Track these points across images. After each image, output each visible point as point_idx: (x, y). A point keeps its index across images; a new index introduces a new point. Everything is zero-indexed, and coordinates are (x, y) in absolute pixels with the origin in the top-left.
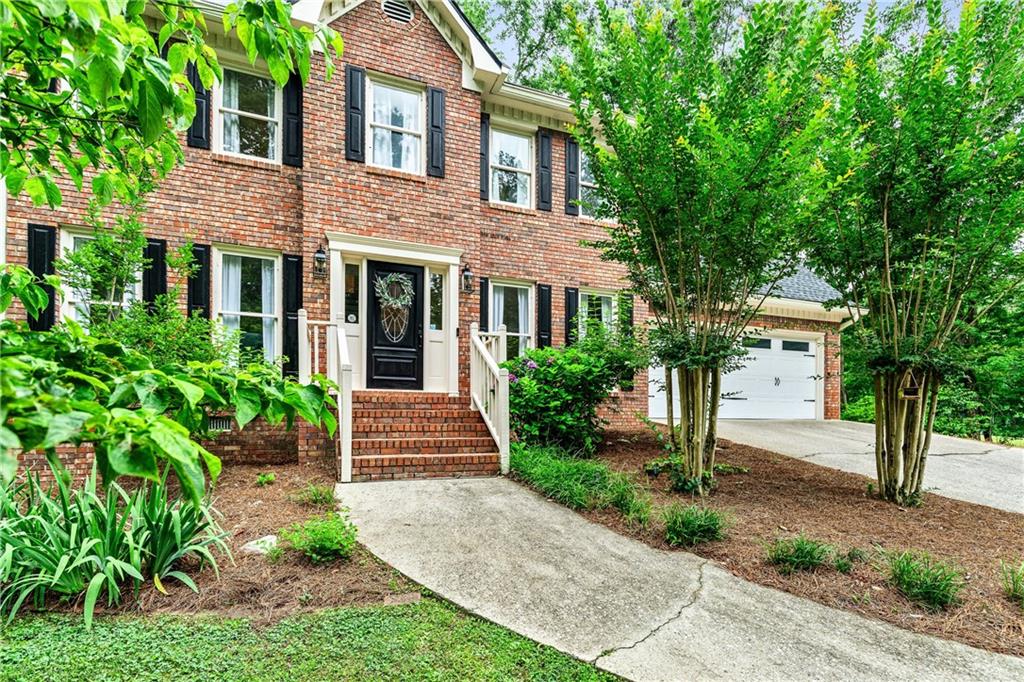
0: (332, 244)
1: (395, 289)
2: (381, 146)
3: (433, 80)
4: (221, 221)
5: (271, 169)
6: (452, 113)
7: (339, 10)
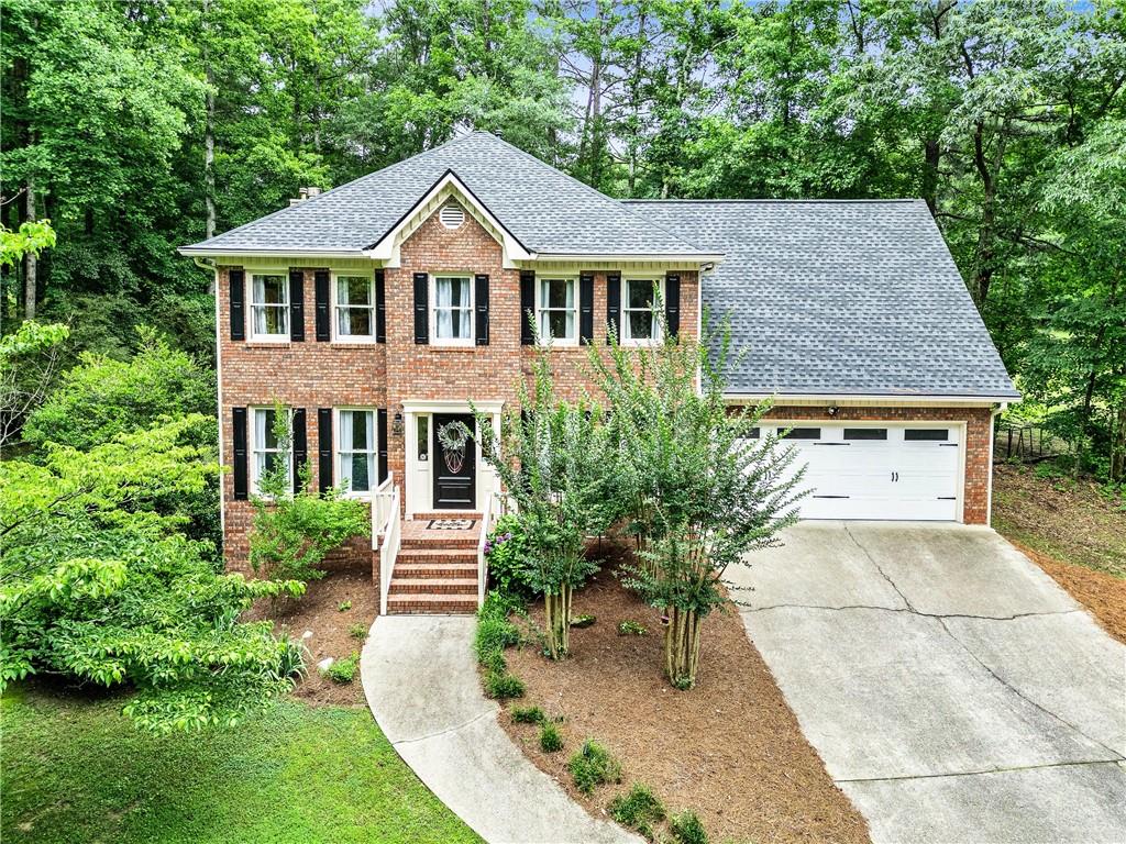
0: (406, 409)
1: (454, 434)
2: (444, 319)
3: (480, 268)
4: (338, 390)
5: (368, 348)
6: (494, 291)
7: (408, 233)
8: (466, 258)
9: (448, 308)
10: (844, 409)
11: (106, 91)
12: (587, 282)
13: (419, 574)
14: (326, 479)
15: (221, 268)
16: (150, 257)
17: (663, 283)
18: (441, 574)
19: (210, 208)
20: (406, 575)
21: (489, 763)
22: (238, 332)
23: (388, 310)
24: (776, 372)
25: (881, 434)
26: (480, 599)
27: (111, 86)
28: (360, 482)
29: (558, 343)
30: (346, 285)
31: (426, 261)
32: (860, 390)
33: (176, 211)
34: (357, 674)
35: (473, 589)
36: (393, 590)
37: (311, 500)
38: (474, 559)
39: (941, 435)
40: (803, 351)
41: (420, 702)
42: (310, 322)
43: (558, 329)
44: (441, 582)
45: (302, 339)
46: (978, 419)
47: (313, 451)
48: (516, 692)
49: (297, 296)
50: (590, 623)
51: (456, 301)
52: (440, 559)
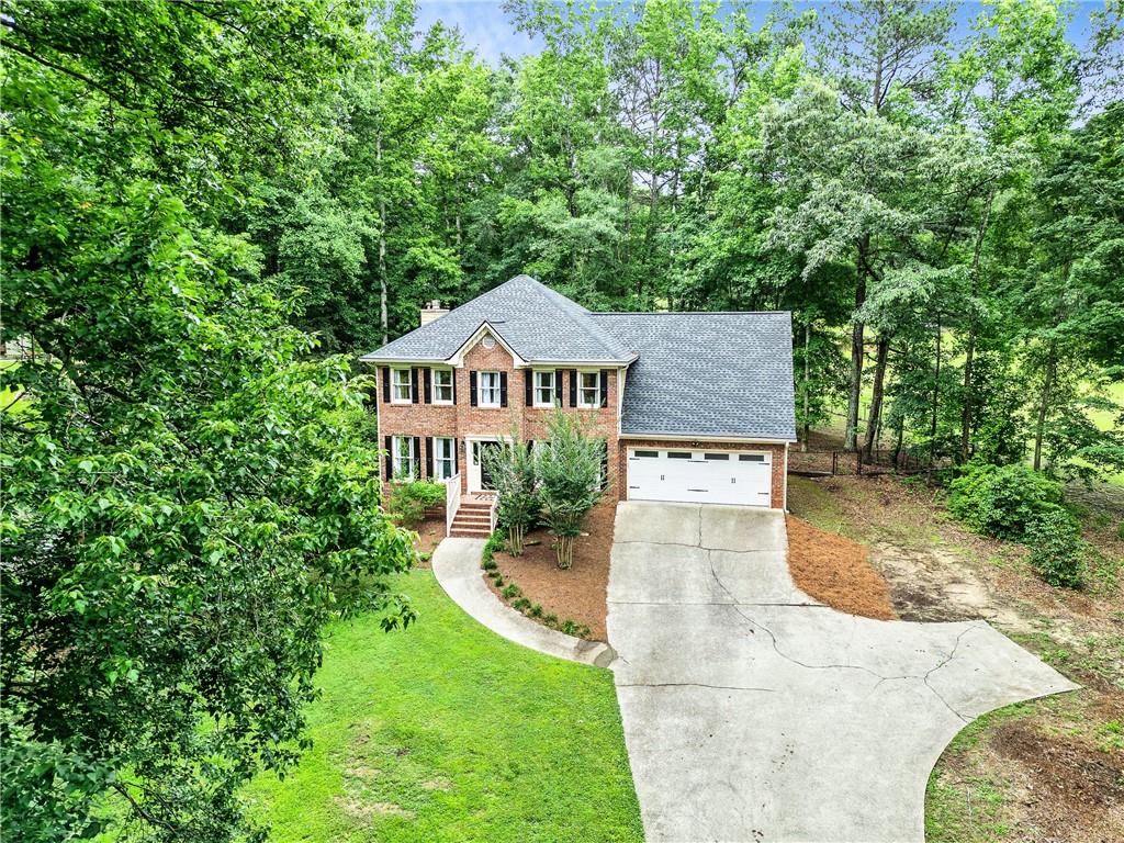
0: (467, 439)
2: (486, 393)
3: (502, 368)
4: (436, 428)
5: (450, 407)
6: (509, 380)
7: (467, 351)
8: (496, 363)
9: (488, 387)
10: (701, 443)
11: (319, 244)
12: (559, 374)
13: (466, 520)
14: (430, 473)
15: (379, 367)
16: (346, 324)
17: (599, 375)
18: (477, 520)
19: (383, 286)
20: (460, 520)
21: (473, 589)
22: (387, 398)
23: (458, 389)
24: (665, 421)
25: (726, 457)
26: (492, 532)
27: (322, 239)
28: (447, 473)
29: (546, 405)
30: (439, 375)
31: (476, 365)
32: (708, 433)
33: (362, 291)
34: (430, 558)
35: (489, 528)
36: (453, 526)
37: (423, 483)
38: (488, 514)
39: (760, 458)
40: (684, 410)
41: (453, 568)
42: (421, 394)
43: (546, 398)
44: (476, 524)
45: (417, 402)
46: (779, 451)
47: (424, 458)
48: (494, 567)
49: (415, 380)
50: (538, 544)
51: (492, 384)
52: (477, 513)
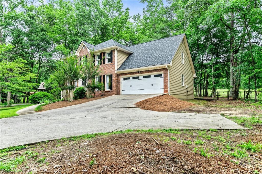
7: (80, 51)
8: (85, 53)
25: (149, 76)
31: (81, 55)
39: (161, 75)
46: (165, 71)
